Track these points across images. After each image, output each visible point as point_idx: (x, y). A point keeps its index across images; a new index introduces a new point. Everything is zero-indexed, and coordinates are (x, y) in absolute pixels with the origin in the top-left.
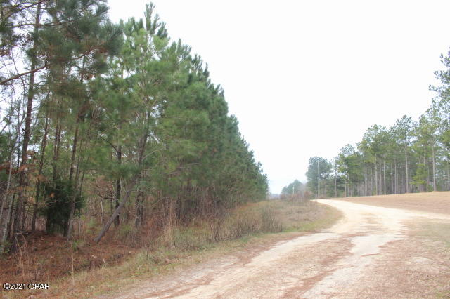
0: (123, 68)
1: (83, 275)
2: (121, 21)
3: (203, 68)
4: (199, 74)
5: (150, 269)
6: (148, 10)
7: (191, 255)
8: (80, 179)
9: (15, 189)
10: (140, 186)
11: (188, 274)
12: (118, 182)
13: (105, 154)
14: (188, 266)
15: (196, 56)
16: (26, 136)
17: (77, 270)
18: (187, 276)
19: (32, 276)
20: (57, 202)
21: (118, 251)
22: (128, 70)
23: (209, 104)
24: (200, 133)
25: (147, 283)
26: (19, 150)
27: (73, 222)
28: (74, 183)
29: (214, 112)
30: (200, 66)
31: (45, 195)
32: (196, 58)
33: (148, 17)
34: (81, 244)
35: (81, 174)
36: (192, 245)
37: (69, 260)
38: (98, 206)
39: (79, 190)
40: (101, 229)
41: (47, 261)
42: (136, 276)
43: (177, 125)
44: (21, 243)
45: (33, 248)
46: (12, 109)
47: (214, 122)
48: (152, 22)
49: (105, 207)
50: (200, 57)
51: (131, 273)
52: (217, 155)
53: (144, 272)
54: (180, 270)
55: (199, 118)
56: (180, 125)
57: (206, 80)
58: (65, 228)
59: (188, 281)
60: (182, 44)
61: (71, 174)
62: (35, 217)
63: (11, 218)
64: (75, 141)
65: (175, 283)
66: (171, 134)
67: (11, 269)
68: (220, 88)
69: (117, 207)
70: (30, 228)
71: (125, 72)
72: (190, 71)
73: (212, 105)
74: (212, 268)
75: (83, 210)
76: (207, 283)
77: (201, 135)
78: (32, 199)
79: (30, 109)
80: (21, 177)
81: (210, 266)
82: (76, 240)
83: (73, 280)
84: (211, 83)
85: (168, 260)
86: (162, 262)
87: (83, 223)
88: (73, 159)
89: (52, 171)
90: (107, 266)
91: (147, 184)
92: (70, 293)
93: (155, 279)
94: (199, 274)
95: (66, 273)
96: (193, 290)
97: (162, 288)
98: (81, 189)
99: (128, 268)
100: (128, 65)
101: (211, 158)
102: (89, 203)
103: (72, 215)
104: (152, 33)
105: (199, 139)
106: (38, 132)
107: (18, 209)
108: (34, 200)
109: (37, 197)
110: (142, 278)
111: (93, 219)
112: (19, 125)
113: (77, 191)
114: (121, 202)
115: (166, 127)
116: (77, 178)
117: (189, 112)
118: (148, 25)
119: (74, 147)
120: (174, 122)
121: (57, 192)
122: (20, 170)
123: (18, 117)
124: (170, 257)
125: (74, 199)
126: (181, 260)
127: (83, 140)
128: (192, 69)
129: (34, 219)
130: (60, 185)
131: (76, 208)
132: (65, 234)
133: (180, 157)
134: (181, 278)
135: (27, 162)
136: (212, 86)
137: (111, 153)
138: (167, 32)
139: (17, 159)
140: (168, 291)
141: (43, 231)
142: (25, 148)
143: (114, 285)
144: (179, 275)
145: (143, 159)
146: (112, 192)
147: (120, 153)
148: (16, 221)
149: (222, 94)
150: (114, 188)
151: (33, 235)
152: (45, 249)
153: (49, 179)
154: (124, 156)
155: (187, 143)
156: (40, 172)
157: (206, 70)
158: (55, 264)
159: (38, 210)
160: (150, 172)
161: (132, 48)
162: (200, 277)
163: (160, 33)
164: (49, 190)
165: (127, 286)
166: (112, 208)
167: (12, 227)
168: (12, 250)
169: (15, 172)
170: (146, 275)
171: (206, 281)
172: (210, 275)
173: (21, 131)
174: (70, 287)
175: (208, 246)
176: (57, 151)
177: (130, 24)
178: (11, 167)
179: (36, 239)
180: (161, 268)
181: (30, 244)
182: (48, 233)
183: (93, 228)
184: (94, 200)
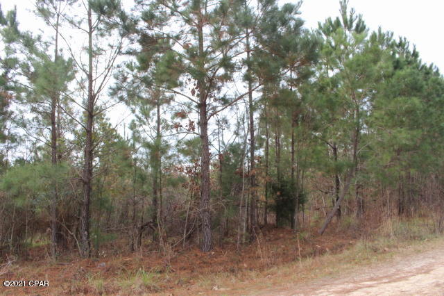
0: (327, 69)
1: (309, 261)
2: (319, 24)
3: (411, 49)
4: (407, 57)
5: (370, 257)
6: (342, 7)
7: (411, 245)
8: (300, 177)
9: (248, 190)
10: (357, 179)
11: (407, 263)
12: (337, 177)
13: (320, 152)
14: (407, 255)
15: (401, 38)
16: (252, 144)
17: (304, 257)
18: (406, 264)
19: (269, 261)
20: (283, 199)
21: (339, 242)
22: (332, 69)
23: (422, 87)
24: (416, 119)
25: (366, 269)
26: (248, 157)
27: (299, 216)
28: (296, 182)
29: (429, 94)
30: (407, 48)
31: (273, 194)
32: (401, 42)
33: (344, 14)
34: (307, 235)
35: (301, 172)
36: (412, 235)
37: (297, 249)
38: (320, 201)
39: (301, 187)
40: (324, 222)
41: (279, 249)
42: (356, 263)
43: (388, 115)
44: (258, 234)
45: (267, 238)
46: (239, 123)
47: (430, 105)
48: (348, 18)
49: (327, 202)
50: (405, 39)
51: (350, 260)
52: (439, 139)
53: (364, 259)
54: (398, 259)
55: (410, 105)
56: (391, 114)
57: (416, 61)
58: (292, 221)
59: (407, 269)
60: (382, 32)
61: (292, 174)
62: (266, 213)
63: (248, 214)
64: (293, 143)
65: (393, 270)
66: (383, 124)
67: (252, 255)
68: (433, 67)
69: (337, 200)
70: (263, 223)
71: (330, 71)
72: (397, 56)
73: (426, 87)
74: (433, 258)
75: (306, 206)
76: (427, 272)
77: (417, 122)
78: (262, 198)
79: (252, 122)
80: (252, 180)
81: (431, 256)
82: (302, 232)
83: (301, 264)
84: (423, 63)
85: (386, 249)
86: (381, 251)
87: (307, 216)
88: (293, 159)
89: (276, 172)
90: (330, 254)
91: (364, 177)
92: (299, 275)
93: (373, 265)
94: (419, 263)
95: (295, 259)
96: (411, 278)
97: (380, 274)
98: (302, 185)
99: (348, 256)
100: (331, 64)
101: (432, 144)
102: (311, 199)
103: (296, 209)
104: (349, 29)
105: (415, 125)
106: (261, 139)
107: (253, 206)
108: (264, 198)
109: (266, 195)
110: (362, 265)
111: (317, 212)
112: (245, 136)
113: (299, 188)
114: (340, 196)
115: (376, 118)
116: (298, 176)
117: (400, 99)
118: (345, 22)
119: (293, 149)
120: (383, 113)
121: (282, 191)
122: (251, 174)
123: (244, 129)
124: (388, 247)
125: (297, 196)
126: (400, 249)
127: (300, 141)
128: (399, 53)
129: (265, 214)
130: (284, 184)
131: (299, 203)
132: (292, 227)
133: (396, 147)
134: (399, 266)
135: (255, 166)
136: (424, 67)
137: (327, 150)
138: (365, 23)
139: (247, 165)
140: (386, 277)
141: (274, 225)
142: (252, 154)
143: (335, 270)
144: (398, 263)
145: (357, 153)
146: (332, 187)
147: (335, 149)
148: (252, 216)
149: (437, 73)
150: (333, 183)
151: (266, 228)
152: (277, 239)
153: (275, 179)
154: (340, 151)
155: (400, 132)
156: (267, 174)
157: (414, 51)
158: (286, 252)
159: (268, 207)
160: (366, 165)
161: (332, 47)
162: (419, 266)
163: (358, 26)
164: (275, 189)
165: (347, 271)
166: (333, 202)
167: (249, 221)
168: (251, 239)
169: (247, 176)
170: (365, 262)
171: (426, 270)
172: (431, 265)
173: (248, 141)
174: (300, 270)
175: (430, 236)
176: (278, 154)
177: (328, 24)
178: (244, 171)
179: (269, 231)
180: (380, 256)
181: (265, 235)
182: (278, 226)
183: (317, 221)
184: (316, 195)
